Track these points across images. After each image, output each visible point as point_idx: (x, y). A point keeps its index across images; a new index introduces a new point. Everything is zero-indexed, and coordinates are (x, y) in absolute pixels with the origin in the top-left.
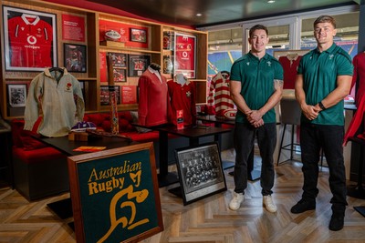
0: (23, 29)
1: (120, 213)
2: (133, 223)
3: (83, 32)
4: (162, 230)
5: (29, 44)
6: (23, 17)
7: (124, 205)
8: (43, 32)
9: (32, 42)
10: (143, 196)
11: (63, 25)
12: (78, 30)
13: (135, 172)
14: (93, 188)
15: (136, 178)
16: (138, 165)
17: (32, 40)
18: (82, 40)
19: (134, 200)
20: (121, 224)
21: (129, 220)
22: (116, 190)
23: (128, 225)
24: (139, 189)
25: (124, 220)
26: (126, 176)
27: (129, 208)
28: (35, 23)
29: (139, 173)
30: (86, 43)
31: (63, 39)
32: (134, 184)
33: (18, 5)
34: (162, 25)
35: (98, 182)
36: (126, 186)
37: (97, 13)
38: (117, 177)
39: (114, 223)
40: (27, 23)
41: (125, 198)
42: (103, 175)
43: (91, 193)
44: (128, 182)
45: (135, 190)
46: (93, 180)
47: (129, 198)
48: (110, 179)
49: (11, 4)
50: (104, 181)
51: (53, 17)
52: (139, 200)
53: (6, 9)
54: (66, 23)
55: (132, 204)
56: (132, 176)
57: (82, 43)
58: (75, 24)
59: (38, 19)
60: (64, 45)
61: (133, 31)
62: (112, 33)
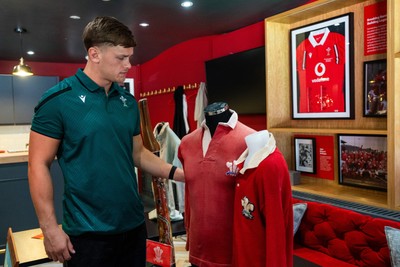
0: (310, 55)
5: (317, 77)
6: (311, 37)
8: (333, 52)
11: (366, 27)
17: (320, 70)
28: (322, 42)
31: (366, 54)
51: (346, 19)
53: (294, 33)
54: (371, 21)
59: (327, 31)
60: (365, 63)
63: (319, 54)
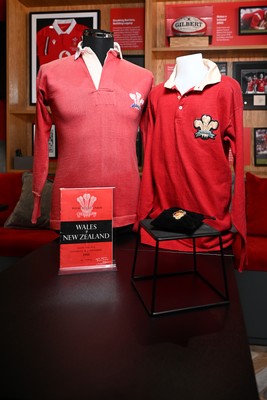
0: (54, 43)
3: (143, 32)
11: (111, 27)
28: (69, 31)
30: (145, 51)
33: (51, 9)
40: (59, 32)
51: (94, 15)
53: (35, 18)
54: (116, 22)
57: (139, 52)
59: (74, 23)
61: (243, 12)
62: (184, 21)
63: (64, 42)
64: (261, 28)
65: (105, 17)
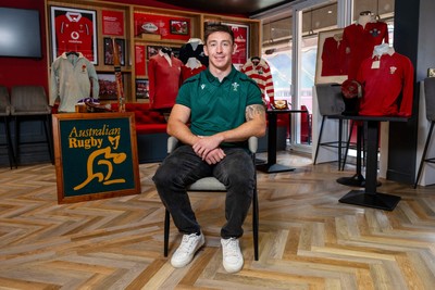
0: (67, 26)
1: (97, 168)
2: (109, 179)
3: (121, 26)
4: (139, 192)
5: (72, 39)
6: (68, 15)
7: (100, 162)
8: (84, 28)
9: (75, 37)
10: (120, 158)
11: (103, 21)
12: (118, 25)
13: (114, 136)
14: (72, 143)
15: (115, 142)
16: (118, 130)
17: (75, 36)
18: (121, 34)
19: (111, 160)
20: (97, 178)
21: (105, 176)
22: (94, 149)
23: (104, 181)
24: (117, 152)
25: (100, 176)
26: (105, 138)
27: (106, 166)
28: (77, 20)
29: (118, 138)
30: (124, 37)
31: (103, 33)
32: (112, 147)
33: (63, 4)
34: (202, 15)
35: (78, 138)
36: (103, 147)
37: (132, 7)
38: (95, 137)
39: (91, 176)
40: (71, 20)
41: (102, 157)
42: (82, 133)
43: (71, 146)
44: (106, 144)
45: (113, 151)
46: (73, 136)
47: (107, 157)
48: (89, 138)
49: (58, 4)
50: (84, 138)
51: (94, 13)
52: (117, 161)
53: (53, 9)
54: (106, 18)
55: (109, 164)
56: (111, 139)
57: (121, 37)
58: (114, 19)
59: (80, 16)
60: (105, 39)
61: (173, 22)
62: (148, 25)
63: (74, 26)
64: (180, 31)
65: (100, 15)
